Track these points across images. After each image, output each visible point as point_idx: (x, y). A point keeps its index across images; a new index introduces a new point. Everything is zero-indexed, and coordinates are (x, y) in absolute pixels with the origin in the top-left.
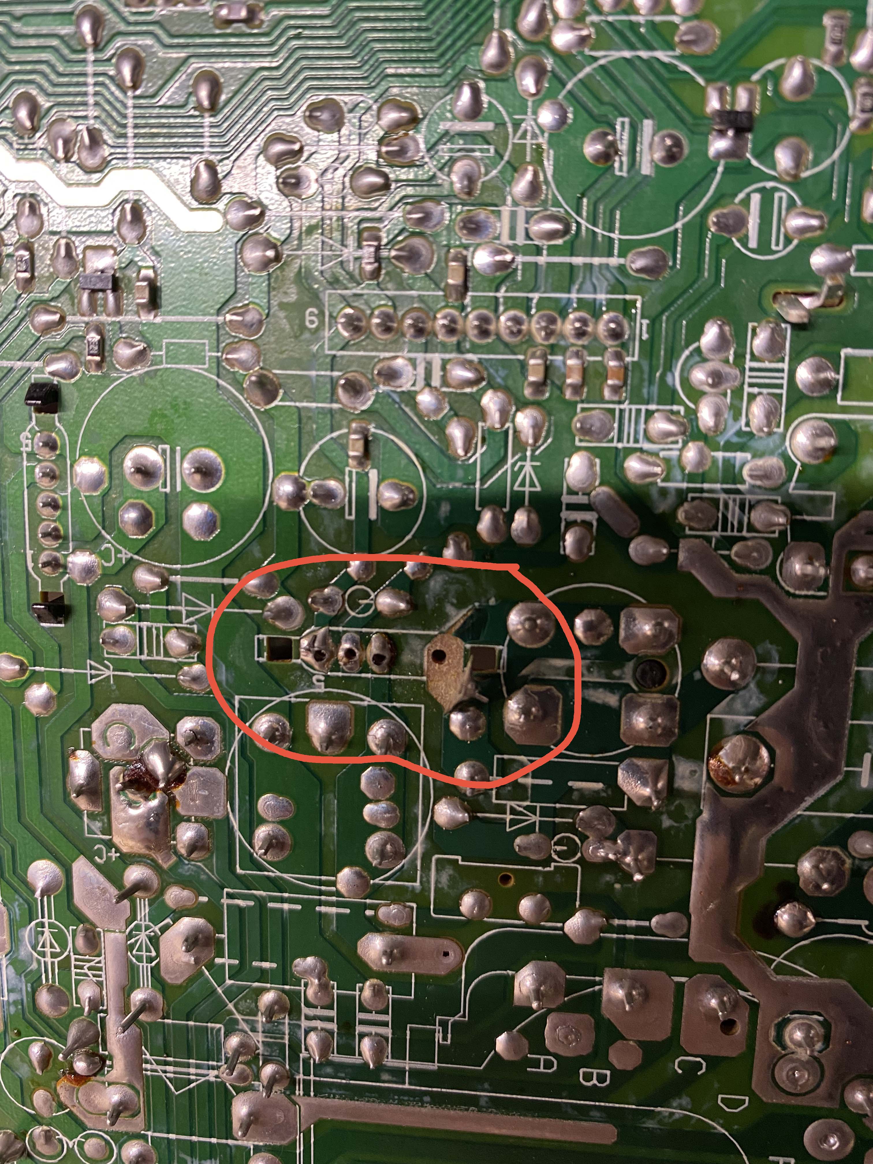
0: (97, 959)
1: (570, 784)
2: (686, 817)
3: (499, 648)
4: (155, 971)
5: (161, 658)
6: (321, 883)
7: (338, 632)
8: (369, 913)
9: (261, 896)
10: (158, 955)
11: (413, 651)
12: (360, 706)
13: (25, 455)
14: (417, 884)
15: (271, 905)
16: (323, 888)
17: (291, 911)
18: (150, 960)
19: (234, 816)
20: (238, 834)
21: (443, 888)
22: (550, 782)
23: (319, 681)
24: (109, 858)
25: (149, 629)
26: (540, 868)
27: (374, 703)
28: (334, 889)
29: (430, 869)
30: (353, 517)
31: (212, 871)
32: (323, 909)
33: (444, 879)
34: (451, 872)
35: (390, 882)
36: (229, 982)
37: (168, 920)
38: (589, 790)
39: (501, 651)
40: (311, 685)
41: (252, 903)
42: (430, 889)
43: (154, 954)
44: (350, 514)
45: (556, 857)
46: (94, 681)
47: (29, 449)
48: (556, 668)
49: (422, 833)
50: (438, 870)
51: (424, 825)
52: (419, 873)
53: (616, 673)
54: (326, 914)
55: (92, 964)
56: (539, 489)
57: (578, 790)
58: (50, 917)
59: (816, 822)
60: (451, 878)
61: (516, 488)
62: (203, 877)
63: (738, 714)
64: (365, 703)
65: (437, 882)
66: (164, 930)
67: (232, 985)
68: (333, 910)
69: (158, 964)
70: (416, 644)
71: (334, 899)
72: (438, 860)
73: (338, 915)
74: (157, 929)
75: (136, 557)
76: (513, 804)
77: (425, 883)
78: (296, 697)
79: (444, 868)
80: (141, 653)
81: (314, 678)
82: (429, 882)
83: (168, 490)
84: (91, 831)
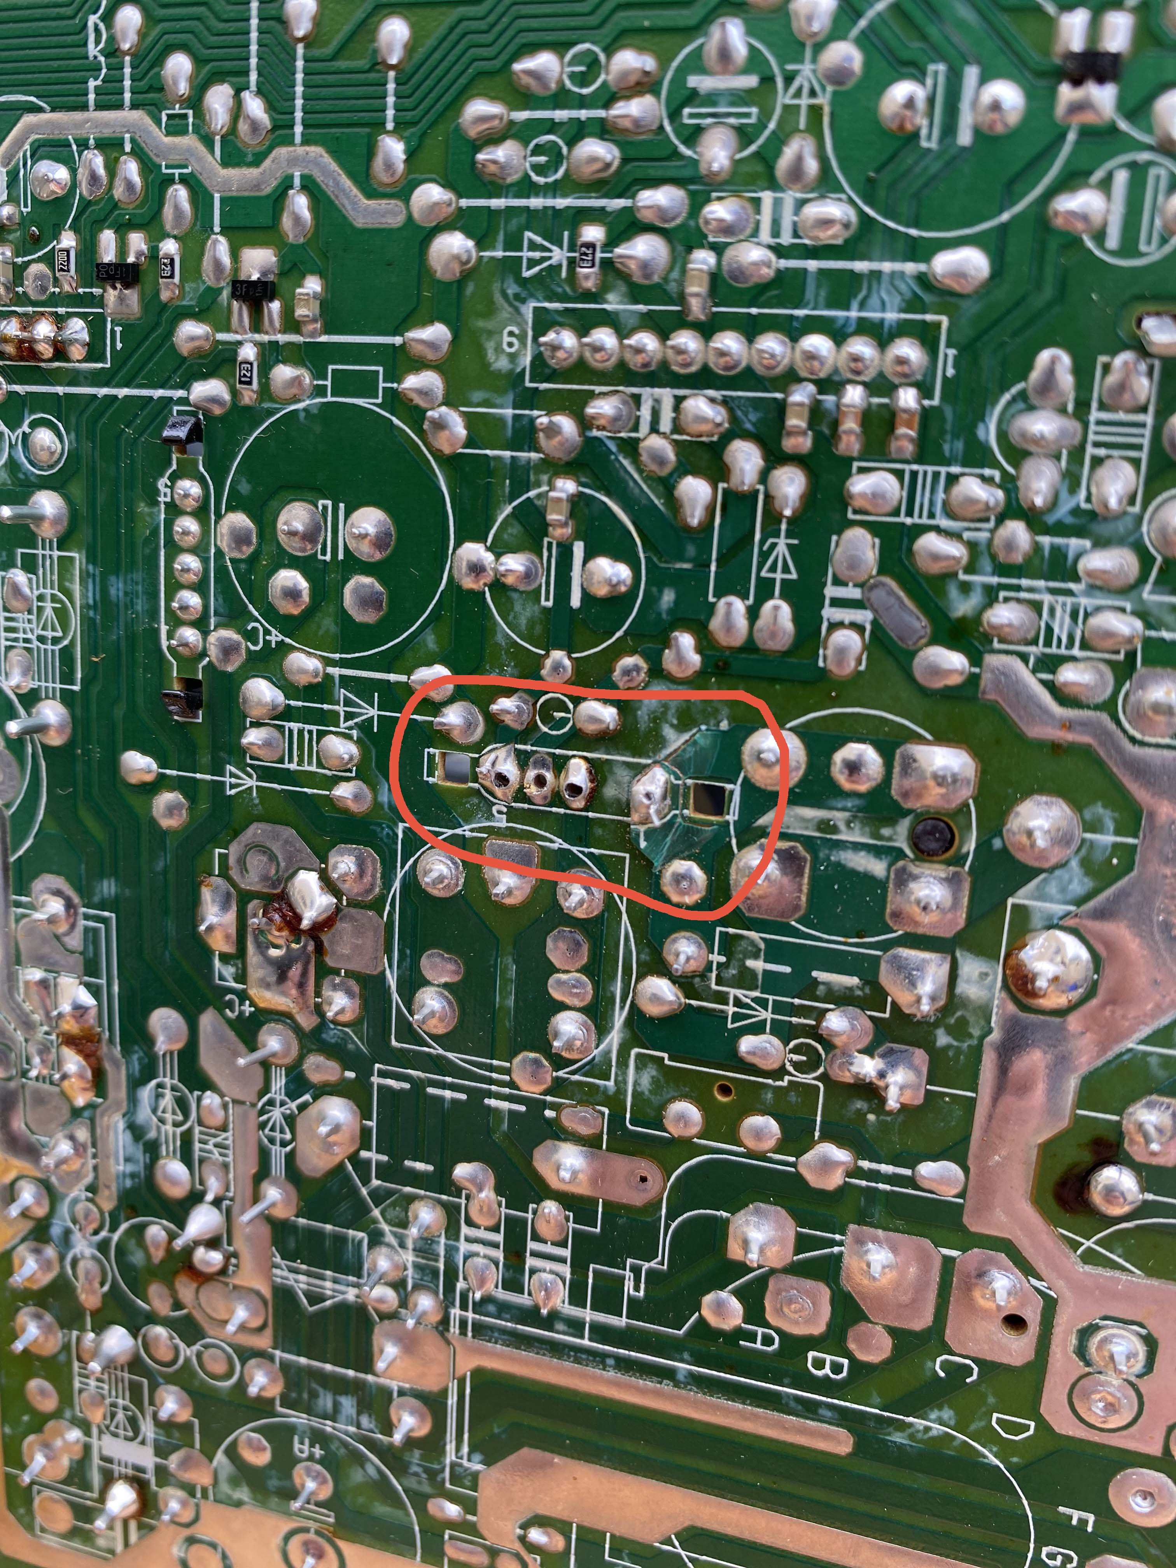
0: (224, 1135)
1: (815, 974)
2: (971, 1036)
3: (729, 787)
4: (290, 1158)
5: (313, 768)
6: (491, 1068)
7: (526, 751)
8: (549, 1113)
9: (419, 1078)
10: (293, 1139)
11: (619, 783)
12: (548, 848)
13: (163, 506)
14: (611, 1084)
15: (430, 1090)
16: (494, 1075)
17: (454, 1101)
18: (284, 1144)
19: (392, 973)
20: (395, 996)
21: (642, 1093)
22: (788, 970)
23: (500, 812)
24: (241, 1013)
25: (301, 732)
26: (770, 1081)
27: (566, 846)
28: (507, 1078)
29: (627, 1066)
30: (550, 604)
31: (361, 1039)
32: (493, 1102)
33: (646, 1081)
34: (654, 1073)
35: (576, 1077)
36: (376, 1182)
37: (307, 1097)
38: (840, 984)
39: (732, 792)
40: (490, 816)
41: (407, 1086)
42: (626, 1091)
43: (288, 1136)
44: (547, 599)
45: (790, 1069)
46: (233, 792)
47: (168, 499)
48: (803, 820)
49: (619, 1018)
50: (637, 1068)
51: (622, 1008)
52: (613, 1069)
53: (886, 832)
54: (496, 1111)
55: (219, 1139)
56: (794, 576)
57: (827, 984)
58: (172, 1078)
59: (1153, 1061)
60: (655, 1081)
61: (764, 574)
62: (351, 1046)
63: (1052, 901)
64: (555, 846)
65: (636, 1083)
66: (302, 1107)
67: (378, 1188)
68: (505, 1105)
69: (293, 1151)
70: (623, 774)
71: (507, 1090)
72: (638, 1055)
73: (511, 1112)
74: (293, 1105)
75: (288, 640)
76: (739, 993)
77: (621, 1084)
78: (472, 830)
79: (645, 1066)
80: (291, 761)
81: (495, 809)
82: (625, 1082)
83: (328, 558)
84: (222, 978)
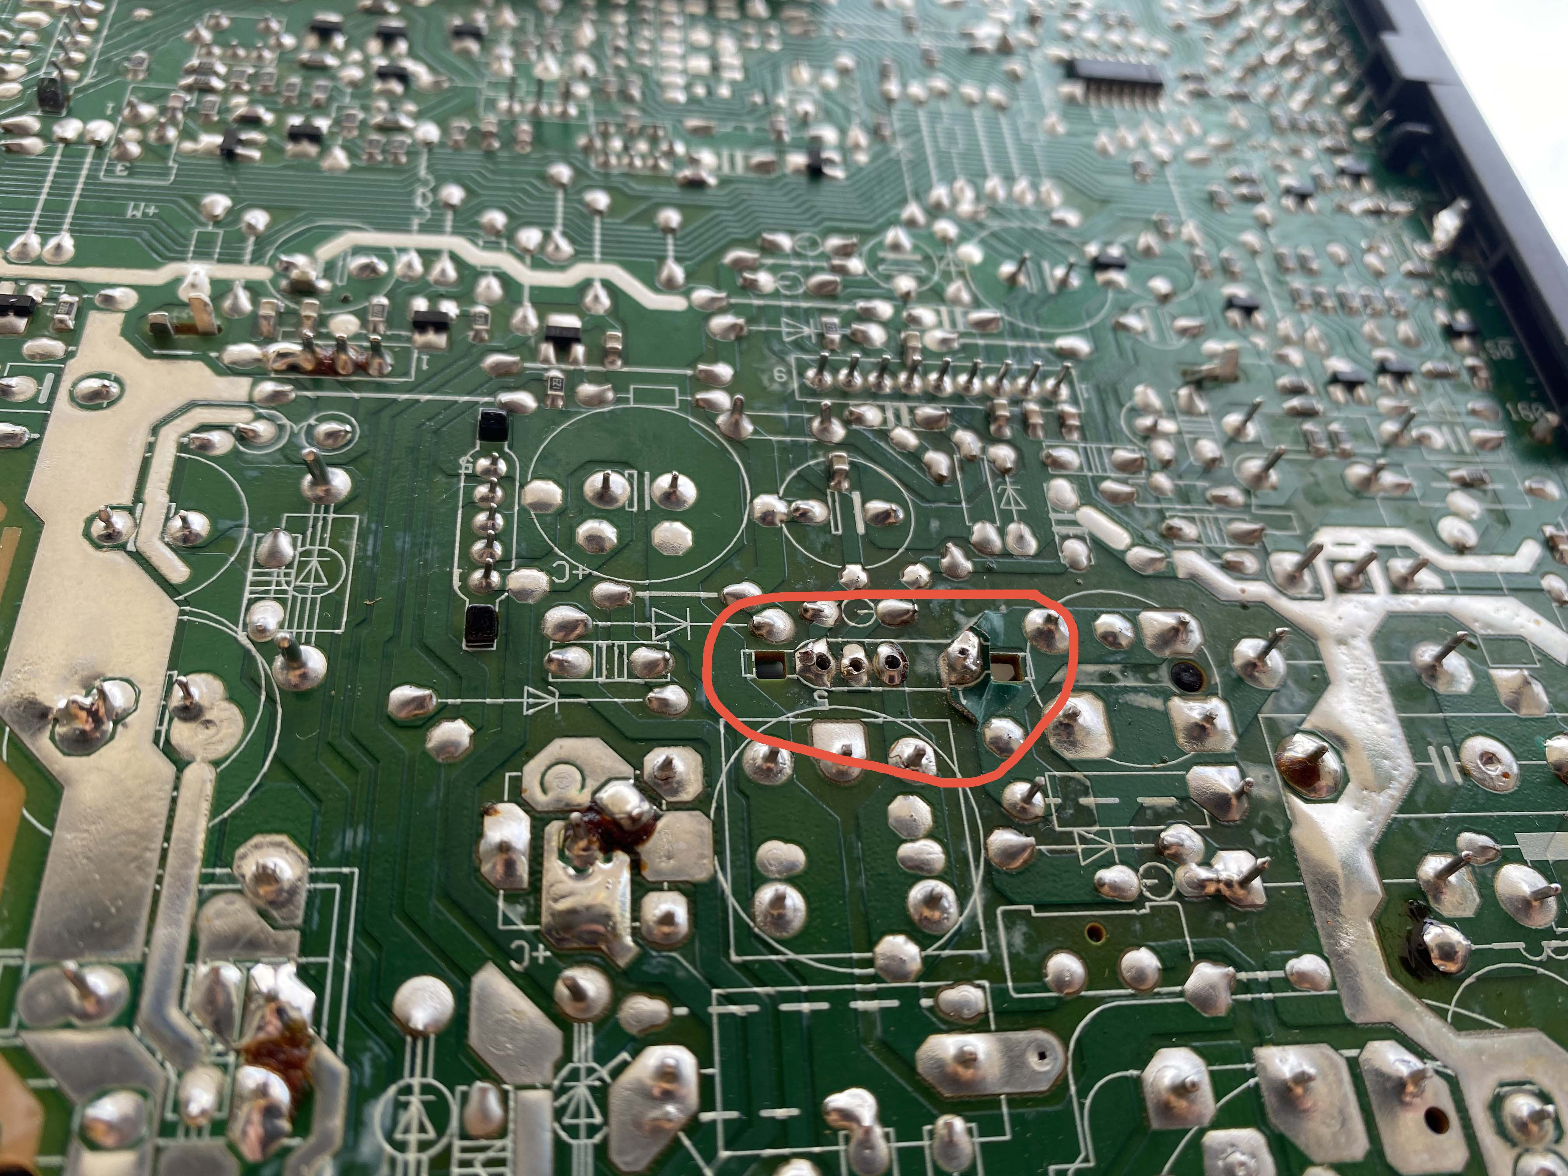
0: (499, 1143)
1: (1140, 800)
2: (1278, 831)
3: (1021, 654)
4: (601, 1151)
5: (625, 679)
6: (851, 963)
7: (837, 643)
8: (926, 1002)
9: (768, 995)
10: (606, 1122)
11: (927, 661)
12: (874, 724)
13: (463, 478)
14: (984, 951)
15: (785, 1007)
16: (857, 971)
17: (814, 1013)
18: (592, 1130)
19: (725, 875)
20: (731, 901)
21: (1018, 954)
22: (1116, 800)
23: (821, 697)
24: (534, 960)
25: (610, 648)
26: (1134, 911)
27: (890, 719)
28: (871, 971)
29: (996, 928)
30: (840, 532)
31: (693, 963)
32: (860, 1005)
33: (1018, 940)
34: (1024, 929)
35: (947, 953)
36: (724, 1154)
37: (625, 1056)
38: (1163, 806)
39: (1024, 658)
40: (813, 702)
41: (754, 1008)
42: (1001, 956)
43: (598, 1119)
44: (837, 529)
45: (1148, 894)
46: (531, 711)
47: (470, 471)
48: (1088, 674)
49: (977, 879)
50: (1008, 928)
51: (977, 867)
52: (983, 934)
53: (1152, 676)
54: (866, 1013)
55: (491, 1154)
56: (1024, 507)
57: (1152, 808)
58: (424, 1074)
59: (1413, 825)
61: (1002, 506)
62: (680, 973)
63: (1287, 712)
64: (880, 720)
65: (1010, 945)
66: (616, 1073)
67: (730, 1159)
68: (873, 1005)
69: (605, 1140)
70: (929, 654)
71: (873, 986)
72: (1005, 914)
73: (884, 1011)
74: (604, 1072)
75: (595, 573)
76: (1081, 830)
77: (994, 948)
78: (796, 717)
79: (1014, 923)
80: (599, 674)
81: (816, 695)
82: (998, 946)
83: (635, 509)
84: (507, 921)
